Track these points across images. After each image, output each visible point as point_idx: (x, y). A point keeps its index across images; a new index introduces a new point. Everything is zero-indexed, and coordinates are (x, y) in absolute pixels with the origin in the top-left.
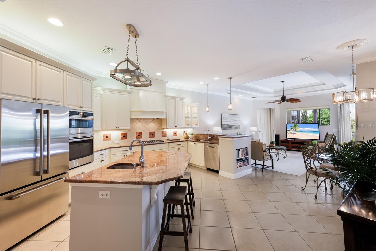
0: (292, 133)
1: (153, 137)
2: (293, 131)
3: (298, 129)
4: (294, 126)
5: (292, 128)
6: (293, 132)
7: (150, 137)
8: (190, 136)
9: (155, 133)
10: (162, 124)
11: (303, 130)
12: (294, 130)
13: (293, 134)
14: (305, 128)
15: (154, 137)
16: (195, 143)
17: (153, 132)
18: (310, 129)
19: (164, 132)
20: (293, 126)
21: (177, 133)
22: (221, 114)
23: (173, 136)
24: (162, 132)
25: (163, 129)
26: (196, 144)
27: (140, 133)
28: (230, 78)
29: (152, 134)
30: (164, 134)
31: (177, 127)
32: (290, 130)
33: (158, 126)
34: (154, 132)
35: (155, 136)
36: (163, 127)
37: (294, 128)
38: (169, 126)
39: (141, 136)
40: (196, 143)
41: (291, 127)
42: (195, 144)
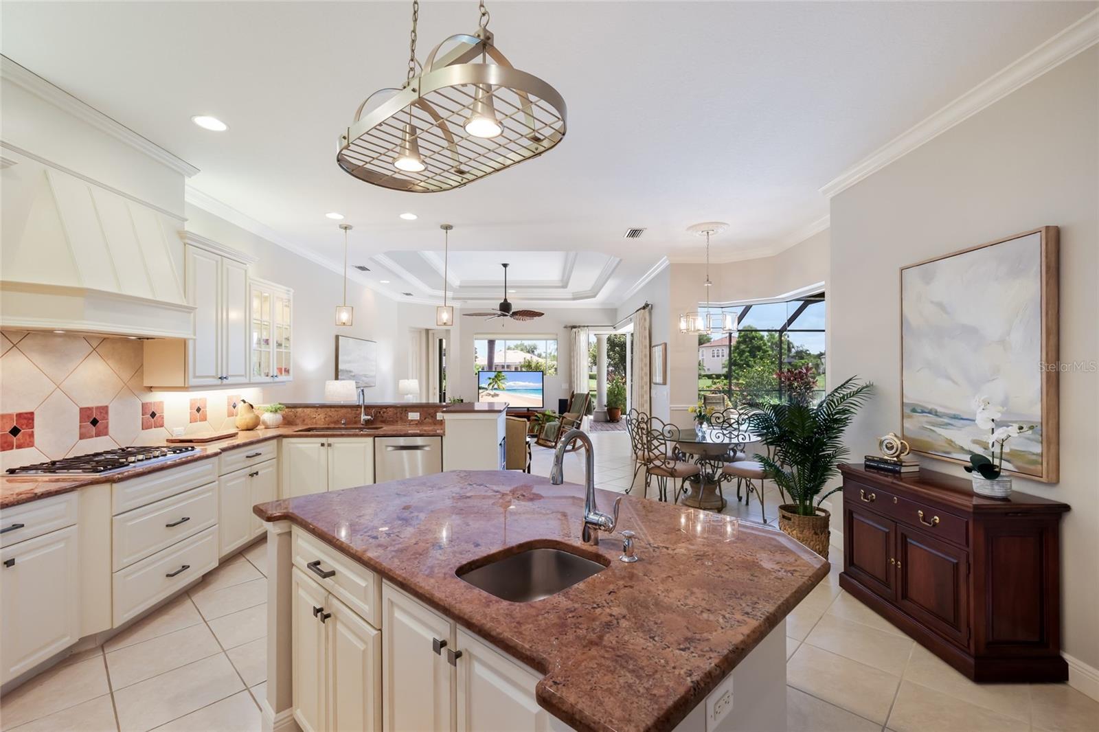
0: (490, 395)
1: (98, 435)
2: (492, 389)
3: (503, 385)
4: (496, 377)
5: (491, 381)
6: (492, 393)
7: (82, 437)
8: (267, 417)
9: (107, 413)
10: (142, 365)
11: (514, 387)
12: (496, 386)
13: (493, 396)
14: (518, 381)
15: (103, 432)
16: (323, 440)
17: (98, 408)
18: (527, 384)
19: (151, 403)
20: (493, 377)
21: (207, 409)
22: (337, 337)
23: (193, 420)
24: (144, 407)
25: (150, 389)
26: (329, 445)
27: (19, 416)
28: (448, 228)
29: (94, 421)
30: (152, 417)
31: (225, 381)
32: (487, 387)
33: (126, 376)
34: (104, 410)
35: (107, 427)
36: (147, 383)
37: (496, 382)
38: (195, 377)
39: (32, 435)
40: (331, 440)
41: (490, 378)
42: (323, 445)
